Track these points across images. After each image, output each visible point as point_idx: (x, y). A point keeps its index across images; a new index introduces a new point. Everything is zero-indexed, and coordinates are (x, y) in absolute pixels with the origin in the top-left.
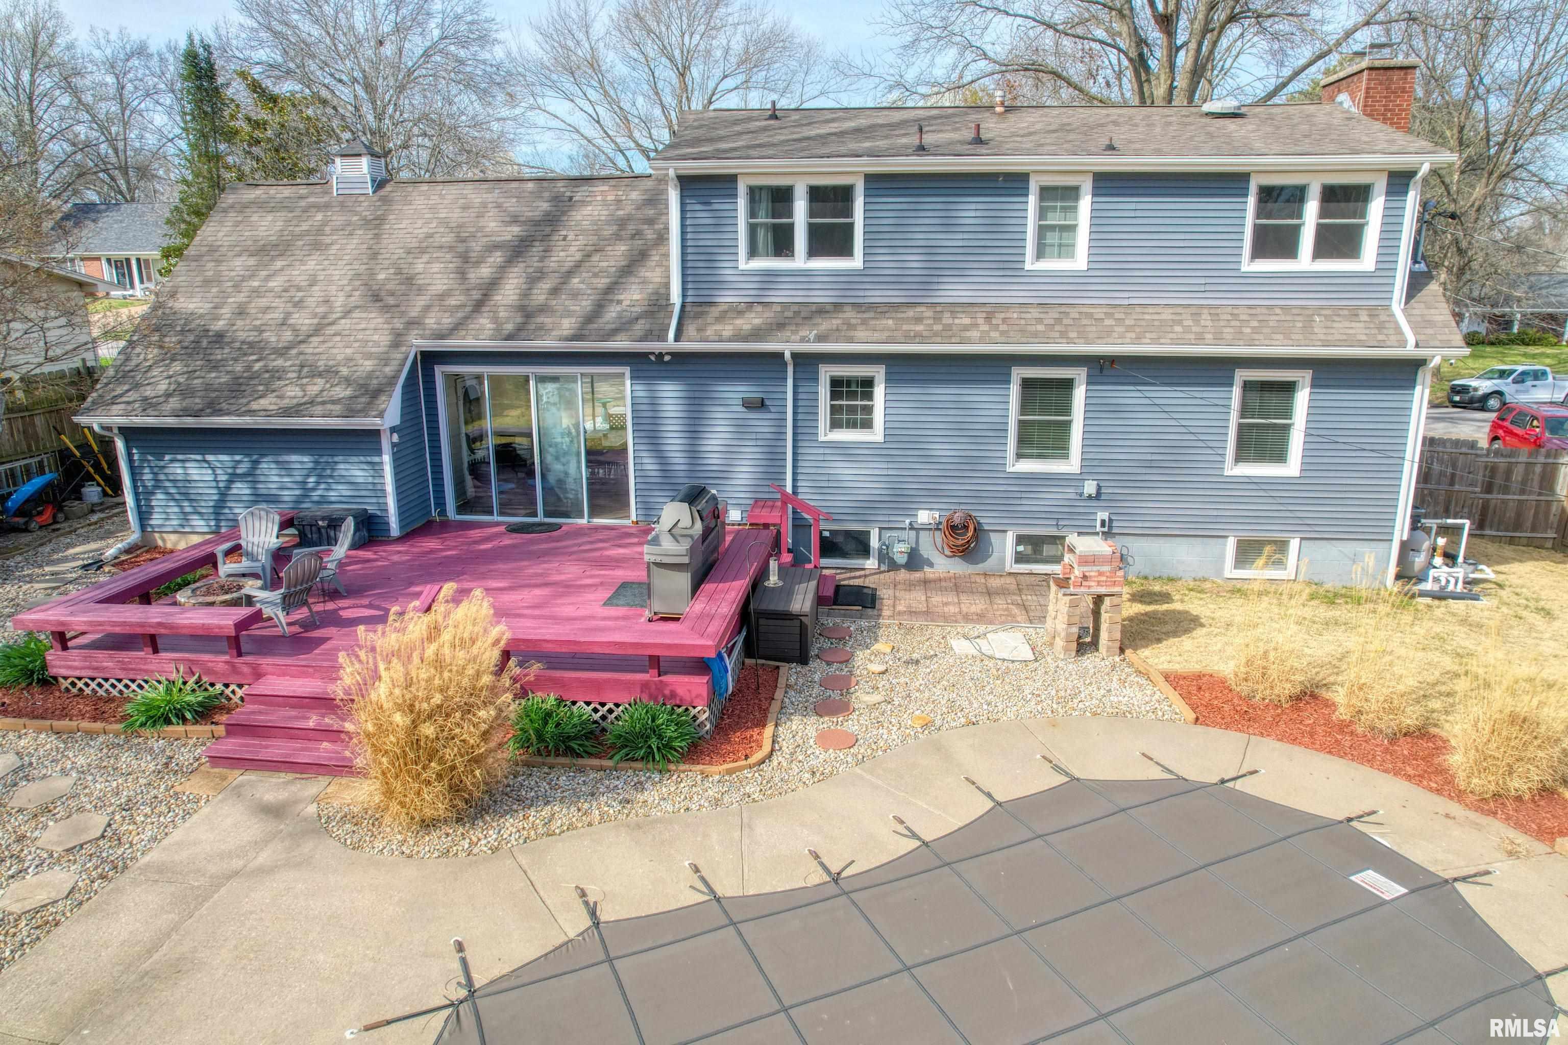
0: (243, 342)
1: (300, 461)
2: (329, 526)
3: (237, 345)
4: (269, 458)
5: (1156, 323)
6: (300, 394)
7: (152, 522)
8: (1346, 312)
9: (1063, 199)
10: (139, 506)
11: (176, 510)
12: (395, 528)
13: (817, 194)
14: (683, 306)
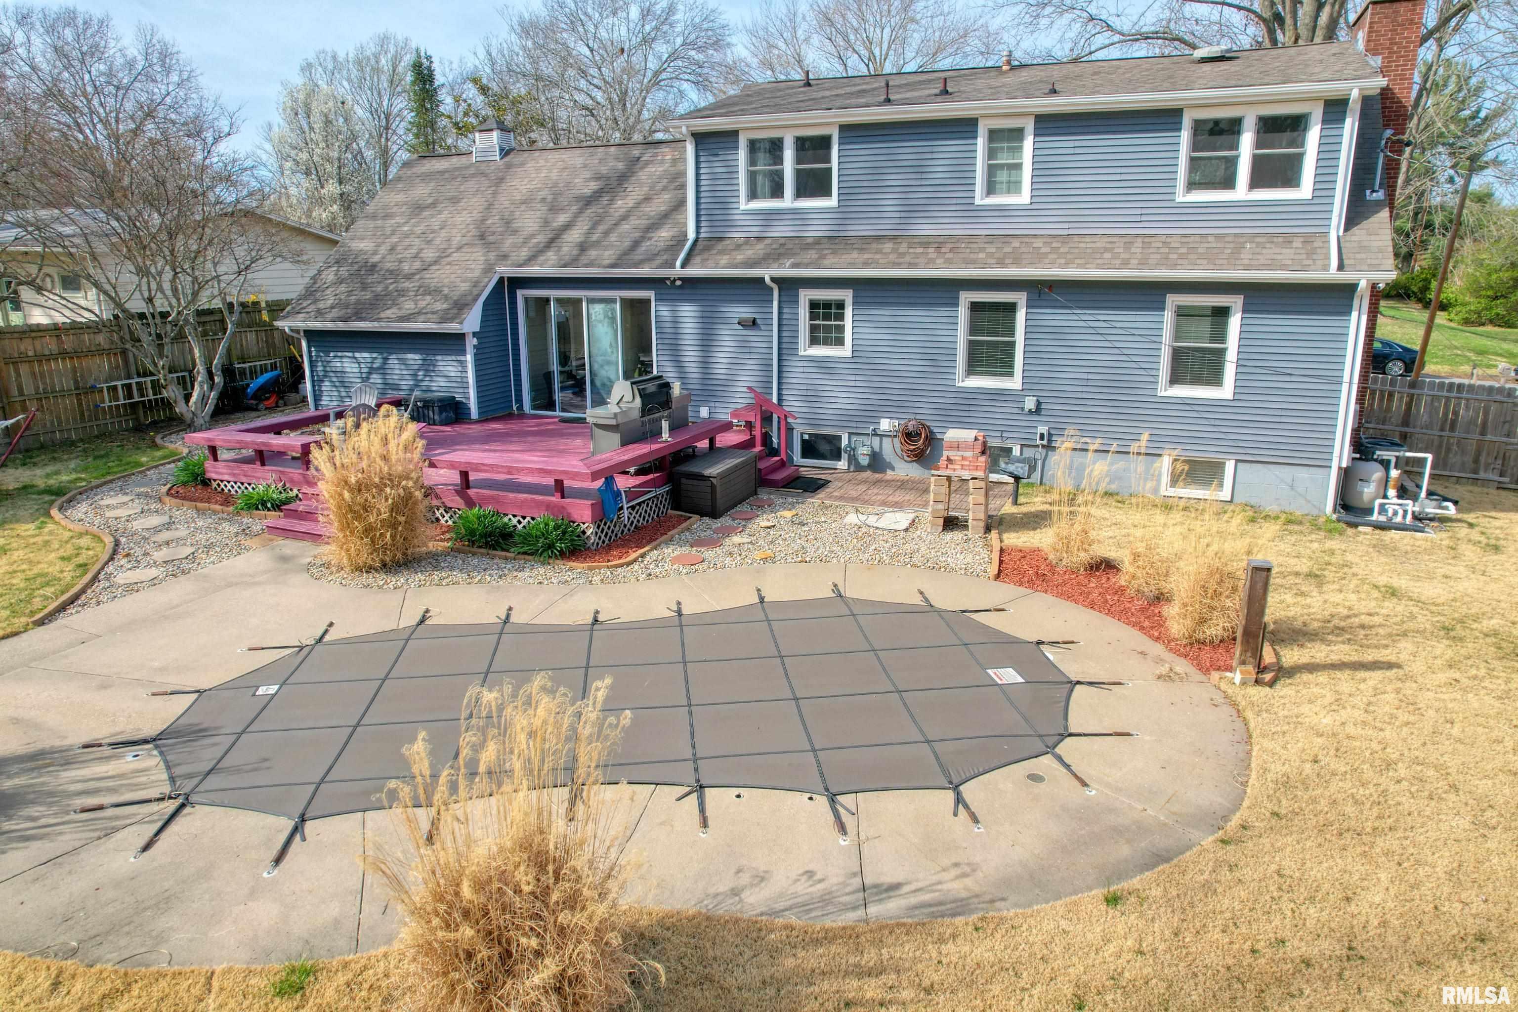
0: (387, 270)
1: (414, 358)
2: (424, 406)
3: (382, 272)
4: (394, 356)
5: (1088, 251)
6: (413, 306)
7: (323, 403)
8: (1280, 240)
9: (1009, 140)
10: (314, 391)
11: (336, 394)
12: (474, 413)
13: (802, 143)
14: (696, 241)
